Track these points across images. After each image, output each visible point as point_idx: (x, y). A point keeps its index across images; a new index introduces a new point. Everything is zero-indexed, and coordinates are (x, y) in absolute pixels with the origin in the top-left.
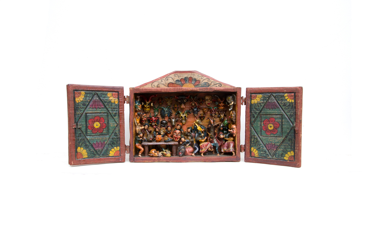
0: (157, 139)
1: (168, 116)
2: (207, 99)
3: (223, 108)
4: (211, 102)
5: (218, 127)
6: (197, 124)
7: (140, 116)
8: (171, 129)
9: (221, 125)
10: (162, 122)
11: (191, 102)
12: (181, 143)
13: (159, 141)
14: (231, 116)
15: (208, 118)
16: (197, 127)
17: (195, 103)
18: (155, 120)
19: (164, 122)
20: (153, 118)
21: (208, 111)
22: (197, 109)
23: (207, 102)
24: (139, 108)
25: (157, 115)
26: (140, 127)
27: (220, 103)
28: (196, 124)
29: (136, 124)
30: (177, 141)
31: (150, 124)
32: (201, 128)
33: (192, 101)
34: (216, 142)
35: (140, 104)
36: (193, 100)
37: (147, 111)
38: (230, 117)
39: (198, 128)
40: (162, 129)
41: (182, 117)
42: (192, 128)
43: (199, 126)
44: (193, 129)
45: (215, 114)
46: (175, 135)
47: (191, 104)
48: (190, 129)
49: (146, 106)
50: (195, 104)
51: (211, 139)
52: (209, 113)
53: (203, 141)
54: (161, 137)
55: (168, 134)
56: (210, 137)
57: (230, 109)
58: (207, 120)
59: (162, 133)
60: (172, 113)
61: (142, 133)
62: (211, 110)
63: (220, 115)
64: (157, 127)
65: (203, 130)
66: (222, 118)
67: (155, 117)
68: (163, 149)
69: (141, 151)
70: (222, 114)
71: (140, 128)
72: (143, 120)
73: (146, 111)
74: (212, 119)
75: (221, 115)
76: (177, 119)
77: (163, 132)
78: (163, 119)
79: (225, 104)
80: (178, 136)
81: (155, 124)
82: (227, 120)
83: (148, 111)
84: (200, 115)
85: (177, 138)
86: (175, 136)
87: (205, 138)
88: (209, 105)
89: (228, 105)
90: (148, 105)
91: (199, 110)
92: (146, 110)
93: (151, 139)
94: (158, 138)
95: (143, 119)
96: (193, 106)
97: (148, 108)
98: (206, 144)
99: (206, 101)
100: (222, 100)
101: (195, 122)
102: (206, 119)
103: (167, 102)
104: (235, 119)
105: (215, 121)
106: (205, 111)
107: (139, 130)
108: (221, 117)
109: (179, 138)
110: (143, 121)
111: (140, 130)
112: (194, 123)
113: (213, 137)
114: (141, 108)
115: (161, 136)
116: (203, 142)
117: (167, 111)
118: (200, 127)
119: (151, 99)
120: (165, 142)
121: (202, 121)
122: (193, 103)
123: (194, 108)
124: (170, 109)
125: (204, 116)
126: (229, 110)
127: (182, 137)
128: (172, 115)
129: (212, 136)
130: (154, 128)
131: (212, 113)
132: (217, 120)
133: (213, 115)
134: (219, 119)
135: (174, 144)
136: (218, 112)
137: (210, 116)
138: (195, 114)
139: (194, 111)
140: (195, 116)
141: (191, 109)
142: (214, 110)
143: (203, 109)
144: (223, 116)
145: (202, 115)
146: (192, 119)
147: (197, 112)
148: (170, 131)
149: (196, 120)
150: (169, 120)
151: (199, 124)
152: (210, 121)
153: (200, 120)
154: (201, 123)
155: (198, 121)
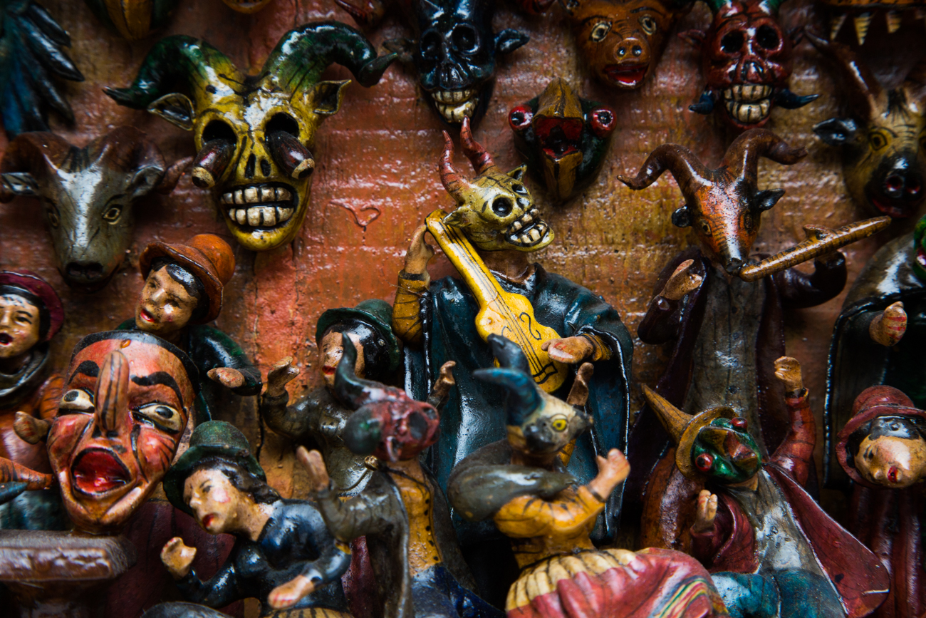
6: (485, 254)
8: (43, 322)
12: (187, 554)
16: (473, 304)
22: (482, 14)
28: (461, 254)
30: (103, 529)
32: (542, 315)
34: (790, 556)
41: (221, 132)
42: (388, 312)
43: (508, 285)
44: (414, 344)
45: (782, 97)
46: (70, 421)
51: (709, 501)
52: (674, 78)
53: (564, 518)
56: (696, 464)
63: (863, 118)
65: (580, 343)
66: (888, 163)
70: (896, 104)
75: (880, 115)
84: (533, 106)
85: (119, 477)
86: (76, 434)
87: (595, 471)
98: (616, 584)
101: (436, 226)
105: (775, 195)
106: (615, 32)
109: (145, 469)
112: (429, 240)
113: (744, 470)
116: (570, 545)
118: (521, 303)
125: (591, 128)
127: (206, 457)
129: (728, 441)
131: (729, 80)
132: (810, 210)
133: (744, 101)
134: (841, 183)
135: (25, 562)
136: (816, 71)
137: (688, 132)
138: (443, 91)
139: (427, 41)
140: (442, 117)
141: (379, 12)
142: (756, 19)
143: (584, 16)
144: (905, 129)
145: (559, 93)
146: (396, 177)
147: (477, 59)
148: (28, 365)
149: (467, 188)
150: (18, 188)
151: (506, 244)
152: (698, 193)
153: (524, 191)
154: (548, 230)
155: (485, 205)
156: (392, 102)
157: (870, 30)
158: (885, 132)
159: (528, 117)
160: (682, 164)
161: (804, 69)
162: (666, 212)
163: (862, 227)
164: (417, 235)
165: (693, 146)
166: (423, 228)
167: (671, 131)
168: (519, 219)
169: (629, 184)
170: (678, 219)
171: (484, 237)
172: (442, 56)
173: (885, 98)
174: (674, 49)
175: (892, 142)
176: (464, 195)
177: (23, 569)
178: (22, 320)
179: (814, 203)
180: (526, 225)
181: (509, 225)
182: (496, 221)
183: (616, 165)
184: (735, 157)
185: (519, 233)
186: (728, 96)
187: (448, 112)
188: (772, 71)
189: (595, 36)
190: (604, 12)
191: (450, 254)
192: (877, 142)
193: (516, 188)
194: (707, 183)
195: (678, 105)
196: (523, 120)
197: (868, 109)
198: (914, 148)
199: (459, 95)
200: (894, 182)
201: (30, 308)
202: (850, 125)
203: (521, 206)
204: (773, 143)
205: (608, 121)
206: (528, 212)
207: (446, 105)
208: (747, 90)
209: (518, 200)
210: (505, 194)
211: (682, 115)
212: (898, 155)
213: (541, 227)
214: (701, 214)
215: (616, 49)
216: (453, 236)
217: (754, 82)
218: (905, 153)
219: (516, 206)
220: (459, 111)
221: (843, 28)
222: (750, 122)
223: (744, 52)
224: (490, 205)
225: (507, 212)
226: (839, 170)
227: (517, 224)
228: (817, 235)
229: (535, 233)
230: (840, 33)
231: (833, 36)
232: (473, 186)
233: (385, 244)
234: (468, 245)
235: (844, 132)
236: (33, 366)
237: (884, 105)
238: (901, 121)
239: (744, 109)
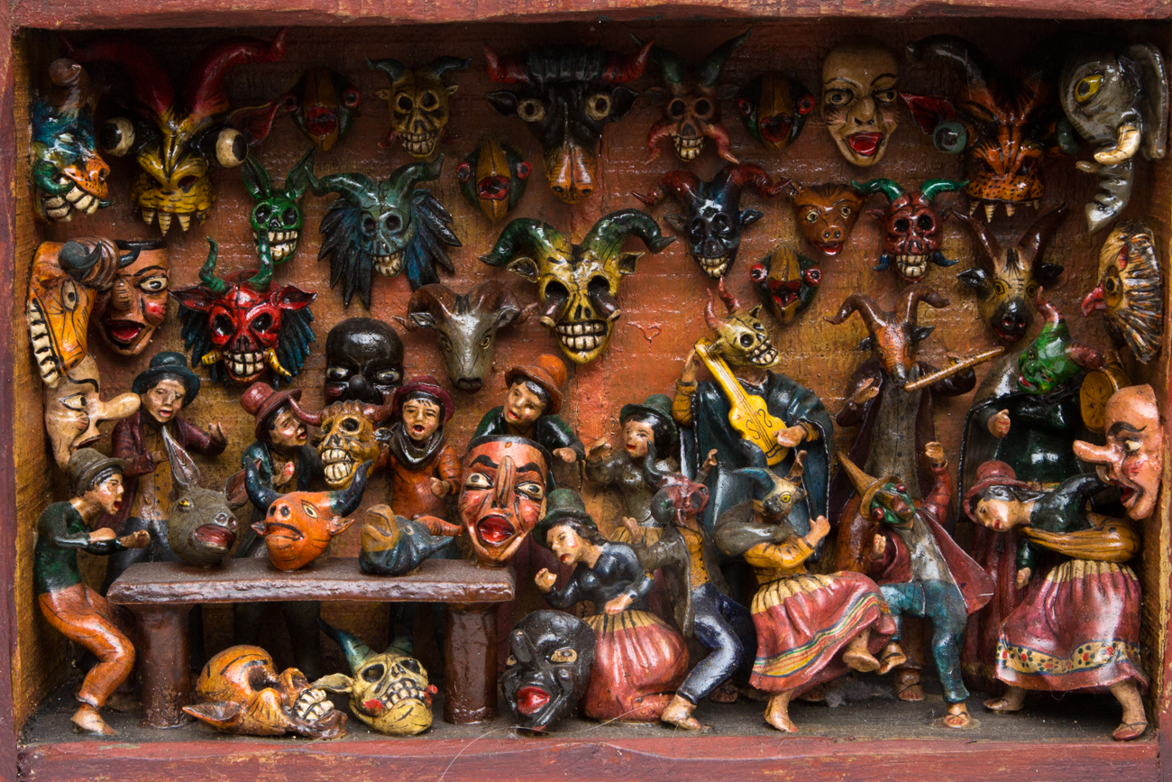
0: (279, 539)
1: (404, 271)
2: (838, 84)
3: (1027, 195)
4: (888, 119)
5: (969, 395)
6: (733, 367)
7: (88, 286)
8: (442, 416)
9: (993, 378)
10: (338, 335)
11: (665, 121)
12: (552, 578)
13: (300, 555)
14: (1112, 289)
15: (854, 305)
16: (726, 404)
17: (712, 130)
18: (264, 318)
19: (366, 339)
20: (244, 298)
21: (850, 225)
22: (732, 204)
23: (839, 120)
24: (76, 193)
25: (281, 266)
26: (94, 399)
27: (992, 135)
28: (721, 371)
29: (46, 368)
30: (499, 565)
31: (209, 358)
32: (774, 409)
33: (679, 109)
34: (932, 571)
35: (89, 154)
36: (691, 106)
37: (175, 217)
38: (1097, 300)
39: (737, 417)
40: (337, 428)
41: (557, 289)
42: (669, 404)
43: (750, 390)
44: (688, 427)
45: (935, 258)
46: (475, 496)
47: (670, 147)
48: (648, 424)
49: (157, 167)
50: (709, 145)
51: (880, 541)
52: (863, 239)
53: (788, 558)
54: (329, 514)
55: (404, 473)
56: (873, 515)
57: (1103, 207)
58: (838, 320)
59: (338, 472)
60: (449, 245)
61: (116, 468)
62: (889, 211)
63: (990, 270)
64: (285, 404)
65: (799, 430)
66: (1004, 307)
67: (264, 293)
68: (350, 645)
69: (104, 667)
70: (1012, 262)
71: (99, 410)
72: (135, 316)
73: (165, 222)
74: (892, 316)
75: (1000, 269)
76: (510, 307)
77: (351, 456)
78: (358, 312)
79: (1050, 142)
80: (511, 509)
81: (266, 361)
82: (1064, 333)
83: (184, 222)
84: (768, 263)
85: (508, 531)
86: (480, 504)
87: (809, 529)
88: (863, 159)
89: (1084, 166)
90: (180, 160)
91: (749, 206)
92: (158, 211)
93: (213, 543)
94: (296, 531)
95: (127, 306)
96: (686, 167)
97: (186, 182)
98: (820, 599)
99: (831, 109)
100: (1008, 100)
102: (826, 308)
103: (400, 117)
104: (1158, 327)
105: (928, 331)
106: (824, 218)
107: (82, 430)
108: (999, 289)
109: (523, 526)
110: (134, 326)
111: (92, 433)
112: (698, 361)
113: (903, 518)
114: (104, 190)
115: (328, 502)
116: (791, 574)
117: (392, 221)
118: (758, 403)
119: (222, 90)
120: (372, 571)
121: (790, 335)
122: (684, 132)
123: (695, 183)
124: (429, 195)
125: (805, 281)
126: (1085, 221)
127: (561, 518)
128: (457, 262)
129: (893, 503)
130: (254, 410)
131: (899, 250)
132: (955, 327)
133: (908, 264)
134: (976, 309)
135: (461, 592)
136: (960, 231)
137: (872, 274)
138: (706, 258)
139: (695, 223)
140: (706, 273)
141: (661, 196)
142: (918, 210)
143: (802, 203)
144: (1017, 282)
145: (785, 262)
146: (671, 306)
147: (730, 236)
148: (431, 441)
149: (723, 327)
150: (423, 323)
151: (749, 363)
152: (877, 332)
153: (762, 327)
154: (777, 354)
155: (736, 339)
156: (669, 255)
157: (995, 213)
158: (1004, 283)
159: (764, 274)
160: (867, 309)
161: (952, 231)
162: (856, 329)
163: (984, 355)
164: (690, 358)
165: (875, 283)
166: (693, 352)
167: (861, 273)
168: (758, 348)
169: (832, 322)
170: (864, 347)
171: (734, 359)
172: (705, 237)
173: (1004, 258)
174: (862, 218)
175: (1008, 292)
176: (722, 332)
177: (460, 595)
178: (430, 415)
179: (957, 322)
180: (762, 352)
181: (751, 352)
182: (742, 351)
183: (822, 298)
184: (902, 306)
185: (758, 357)
186: (899, 260)
187: (710, 271)
188: (927, 245)
189: (809, 218)
190: (815, 204)
191: (711, 370)
192: (998, 288)
193: (755, 325)
194: (883, 324)
195: (866, 257)
196: (759, 275)
197: (993, 267)
198: (1022, 297)
199: (717, 261)
200: (1008, 320)
201: (435, 407)
202: (980, 273)
203: (759, 340)
204: (928, 294)
205: (816, 278)
206: (764, 343)
207: (708, 266)
208: (911, 259)
209: (758, 335)
210: (749, 331)
211: (868, 263)
212: (1011, 302)
213: (773, 353)
214: (879, 345)
215: (823, 233)
216: (713, 357)
217: (915, 254)
218: (1017, 300)
219: (756, 340)
220: (716, 271)
221: (977, 209)
222: (913, 277)
223: (909, 234)
224: (739, 340)
225: (749, 345)
226: (975, 300)
227: (757, 352)
228: (955, 360)
229: (768, 357)
230: (975, 212)
231: (971, 213)
232: (728, 326)
233: (665, 351)
234: (724, 363)
235: (978, 278)
236: (435, 441)
237: (1004, 265)
238: (1015, 276)
239: (909, 269)
